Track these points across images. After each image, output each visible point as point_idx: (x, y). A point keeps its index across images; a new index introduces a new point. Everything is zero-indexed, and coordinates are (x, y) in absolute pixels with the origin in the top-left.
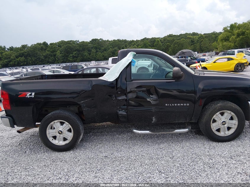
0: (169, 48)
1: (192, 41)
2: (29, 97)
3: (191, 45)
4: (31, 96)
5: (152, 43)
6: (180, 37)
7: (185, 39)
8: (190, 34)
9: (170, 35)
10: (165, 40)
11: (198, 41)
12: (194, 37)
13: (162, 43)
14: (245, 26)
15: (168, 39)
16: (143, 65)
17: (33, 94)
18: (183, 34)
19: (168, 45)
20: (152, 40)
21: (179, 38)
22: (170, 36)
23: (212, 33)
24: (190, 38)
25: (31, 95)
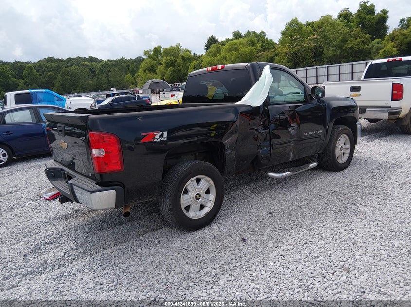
0: (55, 81)
1: (93, 72)
2: (158, 140)
3: (93, 77)
4: (162, 139)
5: (17, 72)
6: (69, 63)
7: (79, 67)
8: (84, 59)
9: (49, 58)
10: (42, 67)
11: (101, 71)
12: (94, 64)
13: (38, 71)
14: (174, 52)
15: (48, 64)
16: (81, 104)
17: (166, 134)
18: (73, 59)
19: (50, 75)
20: (15, 66)
21: (68, 65)
22: (50, 60)
23: (120, 60)
24: (87, 66)
25: (162, 136)
